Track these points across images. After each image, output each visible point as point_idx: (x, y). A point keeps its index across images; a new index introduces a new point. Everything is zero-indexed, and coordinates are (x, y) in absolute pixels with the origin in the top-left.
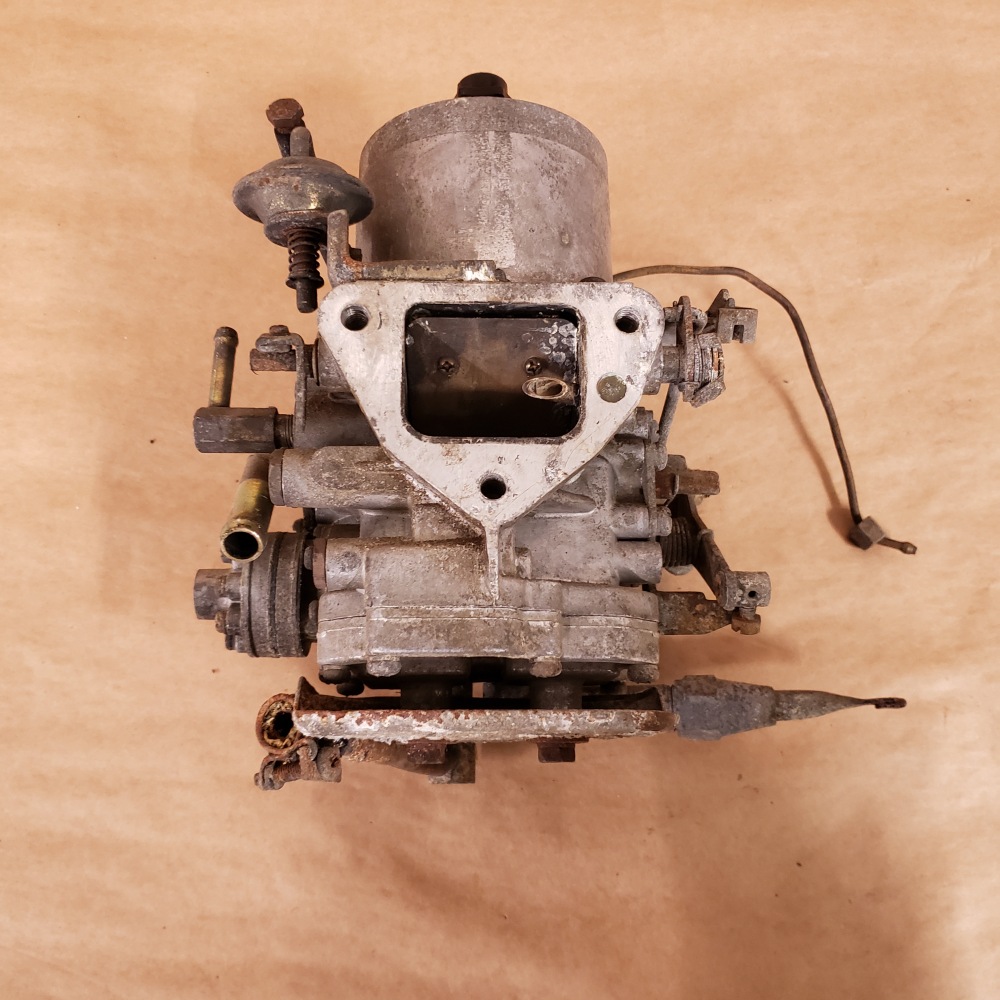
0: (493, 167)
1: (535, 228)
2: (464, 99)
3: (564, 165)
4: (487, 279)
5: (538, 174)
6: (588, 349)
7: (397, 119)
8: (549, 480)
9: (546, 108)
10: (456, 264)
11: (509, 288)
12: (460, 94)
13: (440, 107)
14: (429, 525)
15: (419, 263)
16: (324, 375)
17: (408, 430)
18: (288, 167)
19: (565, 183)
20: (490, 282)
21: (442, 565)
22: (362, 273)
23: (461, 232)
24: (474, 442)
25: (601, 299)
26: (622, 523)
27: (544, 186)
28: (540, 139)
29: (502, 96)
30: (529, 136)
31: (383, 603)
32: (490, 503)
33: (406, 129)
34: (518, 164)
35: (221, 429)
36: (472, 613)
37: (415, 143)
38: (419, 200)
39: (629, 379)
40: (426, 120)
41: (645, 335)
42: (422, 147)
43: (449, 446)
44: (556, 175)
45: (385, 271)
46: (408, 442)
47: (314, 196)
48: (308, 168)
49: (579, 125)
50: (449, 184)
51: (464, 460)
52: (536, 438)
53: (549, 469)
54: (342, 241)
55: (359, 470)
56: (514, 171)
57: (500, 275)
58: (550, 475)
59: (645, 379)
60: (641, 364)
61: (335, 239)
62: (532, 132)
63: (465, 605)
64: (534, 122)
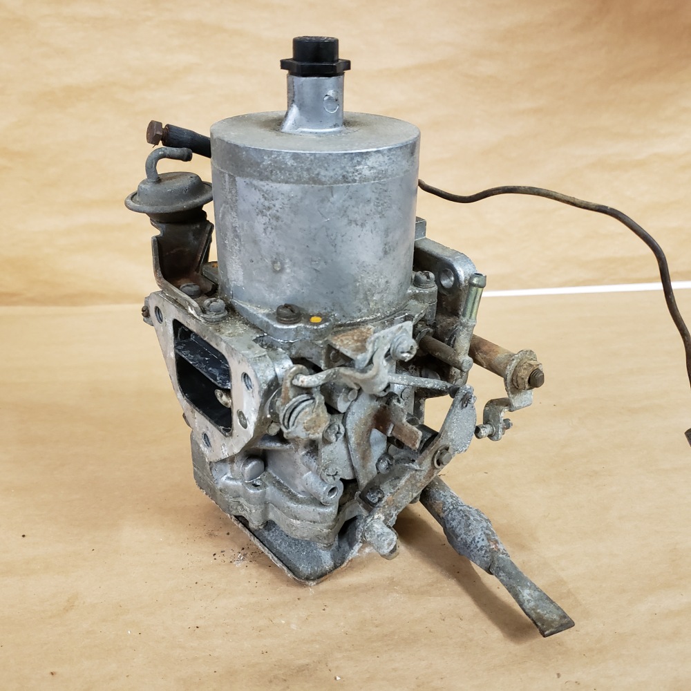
1: (254, 259)
3: (277, 202)
4: (197, 317)
5: (254, 215)
11: (203, 329)
19: (278, 218)
20: (197, 320)
25: (236, 360)
27: (259, 224)
28: (255, 182)
30: (247, 180)
34: (241, 205)
39: (248, 419)
41: (253, 397)
44: (268, 213)
56: (239, 210)
58: (223, 451)
60: (252, 414)
62: (250, 176)
64: (251, 165)
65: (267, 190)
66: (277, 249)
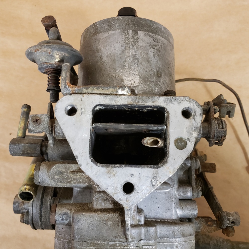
0: (131, 45)
1: (147, 70)
2: (120, 17)
3: (159, 44)
4: (127, 94)
5: (149, 48)
6: (170, 125)
7: (94, 24)
8: (153, 186)
9: (152, 21)
10: (115, 87)
11: (137, 98)
12: (119, 15)
13: (111, 20)
14: (100, 202)
15: (99, 87)
16: (57, 134)
17: (92, 161)
18: (45, 45)
19: (159, 51)
20: (129, 95)
21: (105, 222)
22: (75, 90)
23: (117, 71)
24: (120, 167)
25: (176, 103)
26: (182, 194)
27: (151, 52)
28: (150, 34)
29: (135, 16)
30: (145, 32)
31: (79, 239)
32: (127, 196)
33: (97, 29)
34: (141, 44)
35: (20, 148)
36: (118, 245)
37: (100, 34)
38: (101, 58)
39: (188, 139)
40: (105, 25)
41: (195, 120)
42: (103, 36)
43: (109, 168)
44: (156, 48)
45: (85, 89)
46: (92, 167)
47: (57, 56)
48: (53, 45)
49: (165, 28)
50: (113, 51)
51: (116, 175)
52: (147, 165)
53: (153, 180)
54: (67, 77)
55: (71, 175)
56: (139, 46)
57: (133, 92)
58: (154, 183)
59: (195, 139)
60: (193, 133)
61: (64, 75)
62: (147, 31)
63: (115, 241)
64: (148, 27)
65: (155, 38)
66: (159, 65)
